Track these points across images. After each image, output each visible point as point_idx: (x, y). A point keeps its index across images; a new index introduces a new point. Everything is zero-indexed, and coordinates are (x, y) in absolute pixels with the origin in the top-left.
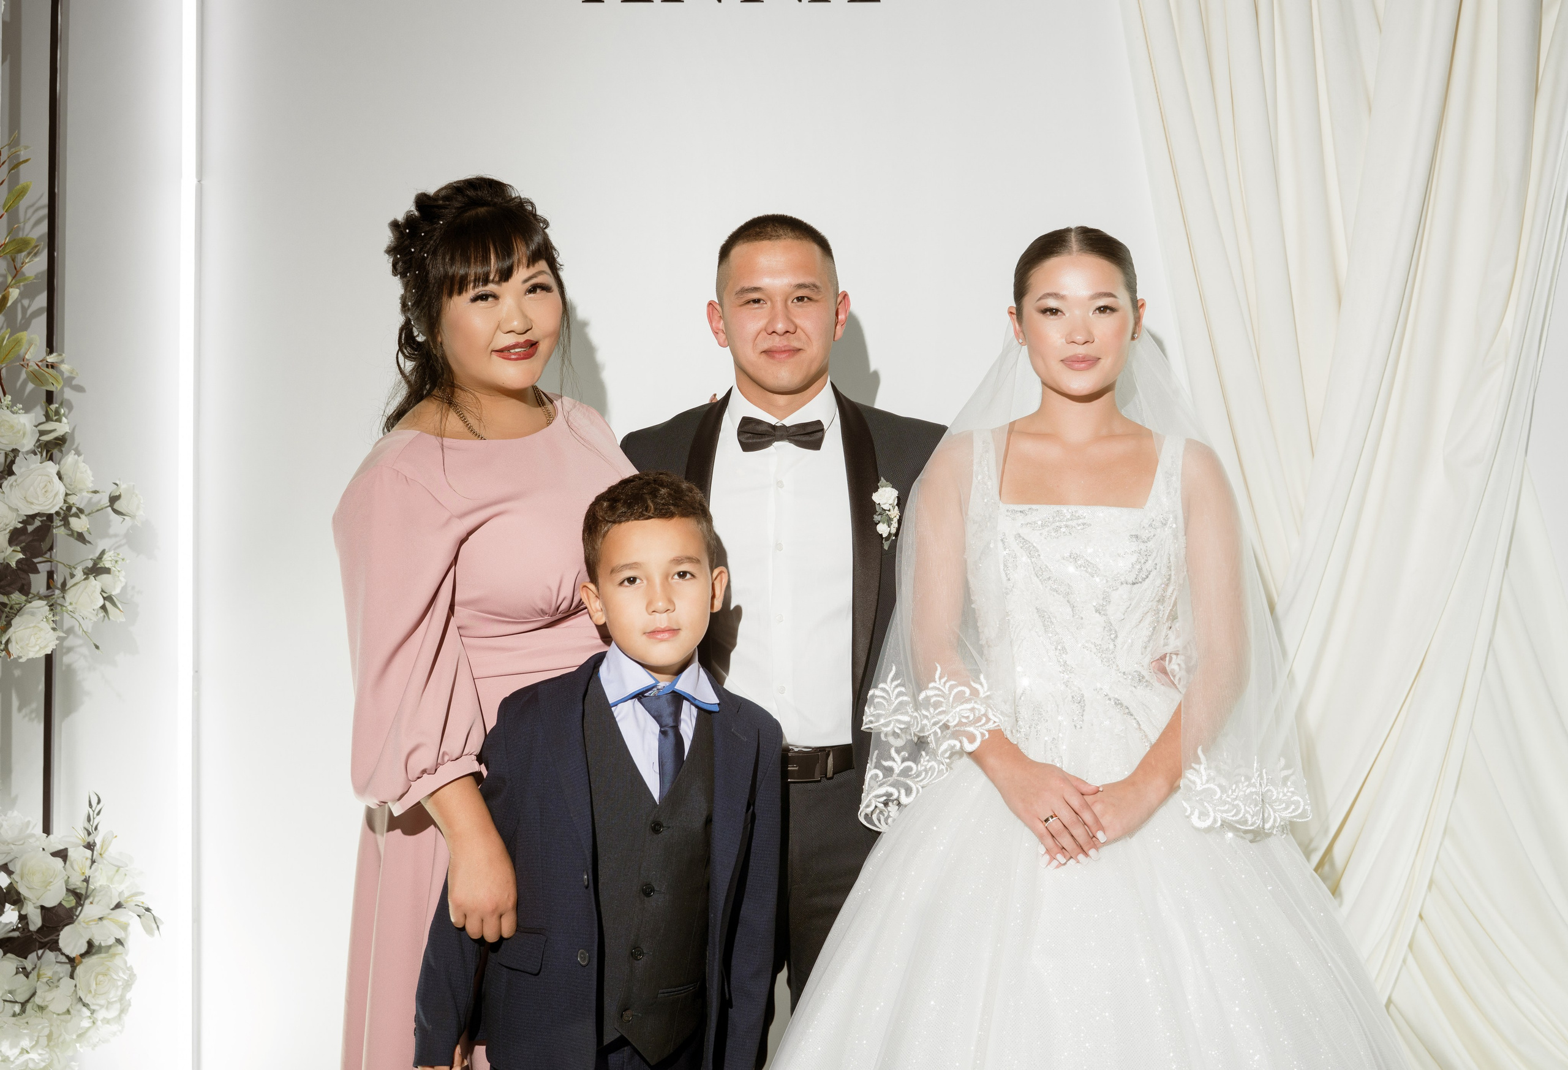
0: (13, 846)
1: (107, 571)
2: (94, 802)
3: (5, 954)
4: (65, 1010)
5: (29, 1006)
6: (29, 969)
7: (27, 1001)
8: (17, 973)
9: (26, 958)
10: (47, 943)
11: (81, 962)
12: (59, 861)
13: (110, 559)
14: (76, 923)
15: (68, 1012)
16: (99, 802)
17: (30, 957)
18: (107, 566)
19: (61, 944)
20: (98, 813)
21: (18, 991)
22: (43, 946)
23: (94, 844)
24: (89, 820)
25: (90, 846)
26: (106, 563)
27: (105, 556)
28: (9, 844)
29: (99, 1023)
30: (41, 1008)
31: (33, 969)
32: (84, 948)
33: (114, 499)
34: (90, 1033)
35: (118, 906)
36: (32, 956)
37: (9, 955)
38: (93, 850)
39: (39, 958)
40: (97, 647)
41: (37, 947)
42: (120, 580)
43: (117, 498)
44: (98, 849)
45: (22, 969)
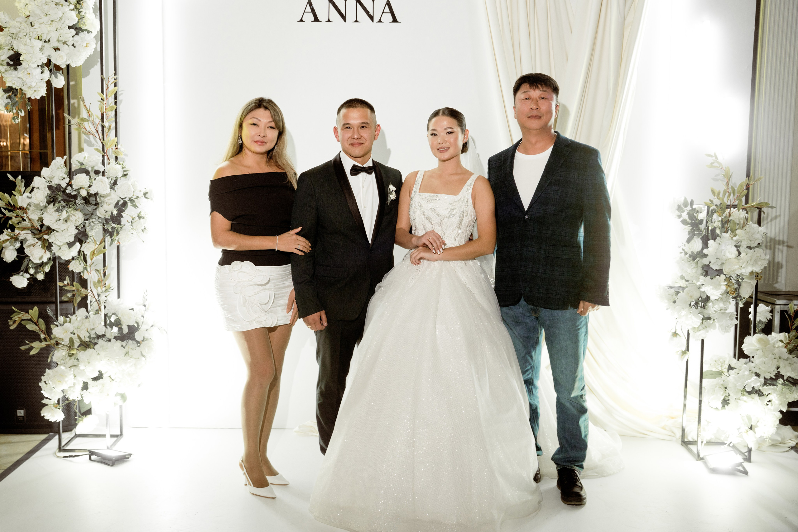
1: (143, 218)
2: (145, 292)
3: (116, 341)
4: (138, 357)
6: (124, 346)
9: (123, 342)
11: (142, 343)
12: (132, 311)
14: (139, 331)
15: (140, 358)
19: (136, 337)
22: (129, 338)
24: (144, 297)
25: (144, 306)
26: (142, 215)
27: (141, 213)
29: (148, 362)
31: (126, 345)
32: (142, 339)
33: (145, 194)
34: (145, 366)
35: (152, 326)
36: (125, 341)
37: (118, 341)
38: (145, 307)
39: (127, 342)
40: (143, 242)
41: (127, 339)
42: (146, 221)
43: (147, 193)
44: (147, 306)
45: (122, 346)
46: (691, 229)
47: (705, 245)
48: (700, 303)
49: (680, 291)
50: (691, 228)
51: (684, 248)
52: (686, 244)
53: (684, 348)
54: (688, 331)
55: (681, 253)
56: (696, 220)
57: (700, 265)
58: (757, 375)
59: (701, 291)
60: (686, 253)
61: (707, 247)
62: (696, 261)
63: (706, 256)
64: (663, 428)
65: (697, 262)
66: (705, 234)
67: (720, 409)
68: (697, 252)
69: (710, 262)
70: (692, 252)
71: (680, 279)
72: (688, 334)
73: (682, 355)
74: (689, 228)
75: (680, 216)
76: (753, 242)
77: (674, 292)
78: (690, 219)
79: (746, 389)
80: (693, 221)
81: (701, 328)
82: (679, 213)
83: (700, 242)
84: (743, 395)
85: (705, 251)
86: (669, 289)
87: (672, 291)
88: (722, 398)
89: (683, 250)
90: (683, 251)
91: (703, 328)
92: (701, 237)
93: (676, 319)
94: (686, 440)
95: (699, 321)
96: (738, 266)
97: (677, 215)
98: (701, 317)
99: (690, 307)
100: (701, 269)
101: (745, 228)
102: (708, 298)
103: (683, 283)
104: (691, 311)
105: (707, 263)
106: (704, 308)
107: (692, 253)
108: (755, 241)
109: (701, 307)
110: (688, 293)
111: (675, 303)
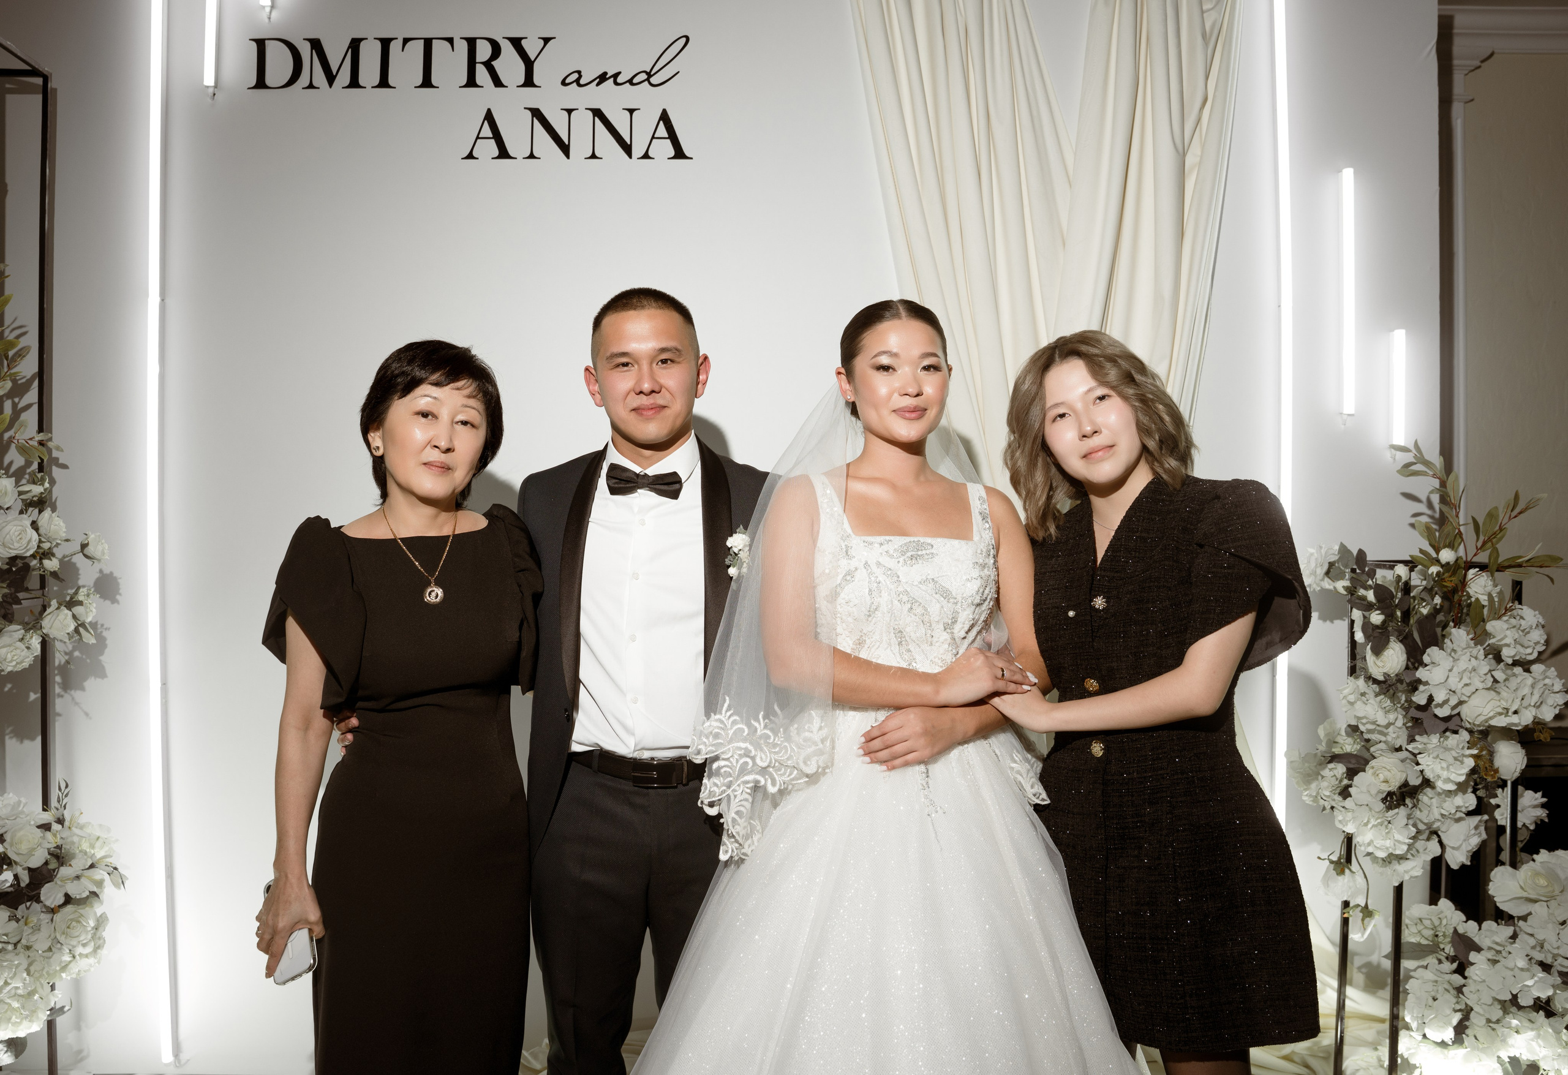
0: (7, 821)
1: (80, 603)
2: (63, 786)
4: (46, 948)
5: (19, 946)
6: (19, 917)
7: (19, 942)
8: (9, 920)
9: (17, 909)
10: (34, 896)
11: (59, 911)
13: (83, 594)
14: (56, 881)
15: (50, 949)
16: (67, 786)
17: (20, 907)
18: (80, 599)
19: (42, 898)
20: (66, 796)
21: (10, 936)
22: (30, 899)
23: (64, 820)
24: (59, 801)
25: (60, 821)
27: (80, 592)
28: (3, 819)
29: (77, 957)
30: (28, 948)
31: (23, 917)
32: (62, 900)
33: (84, 546)
34: (72, 965)
35: (92, 866)
36: (22, 907)
38: (62, 825)
41: (26, 901)
42: (91, 611)
43: (87, 545)
44: (67, 824)
45: (13, 918)
46: (1384, 622)
47: (1415, 659)
48: (1407, 797)
49: (1358, 768)
53: (1363, 900)
57: (1401, 704)
58: (1546, 967)
60: (1369, 677)
61: (1422, 664)
62: (1393, 694)
63: (1419, 685)
65: (1396, 697)
67: (1451, 1044)
68: (1397, 675)
69: (1431, 699)
70: (1386, 675)
73: (1363, 920)
76: (1529, 651)
77: (1345, 770)
79: (1519, 1001)
84: (1506, 1012)
86: (1329, 762)
87: (1340, 767)
88: (1456, 1018)
92: (1401, 638)
95: (1407, 841)
96: (1499, 710)
97: (1343, 587)
98: (1413, 831)
99: (1385, 808)
100: (1404, 713)
101: (1505, 618)
102: (1427, 783)
105: (1423, 702)
106: (1416, 808)
107: (1384, 677)
108: (1534, 648)
110: (1378, 775)
111: (1349, 798)
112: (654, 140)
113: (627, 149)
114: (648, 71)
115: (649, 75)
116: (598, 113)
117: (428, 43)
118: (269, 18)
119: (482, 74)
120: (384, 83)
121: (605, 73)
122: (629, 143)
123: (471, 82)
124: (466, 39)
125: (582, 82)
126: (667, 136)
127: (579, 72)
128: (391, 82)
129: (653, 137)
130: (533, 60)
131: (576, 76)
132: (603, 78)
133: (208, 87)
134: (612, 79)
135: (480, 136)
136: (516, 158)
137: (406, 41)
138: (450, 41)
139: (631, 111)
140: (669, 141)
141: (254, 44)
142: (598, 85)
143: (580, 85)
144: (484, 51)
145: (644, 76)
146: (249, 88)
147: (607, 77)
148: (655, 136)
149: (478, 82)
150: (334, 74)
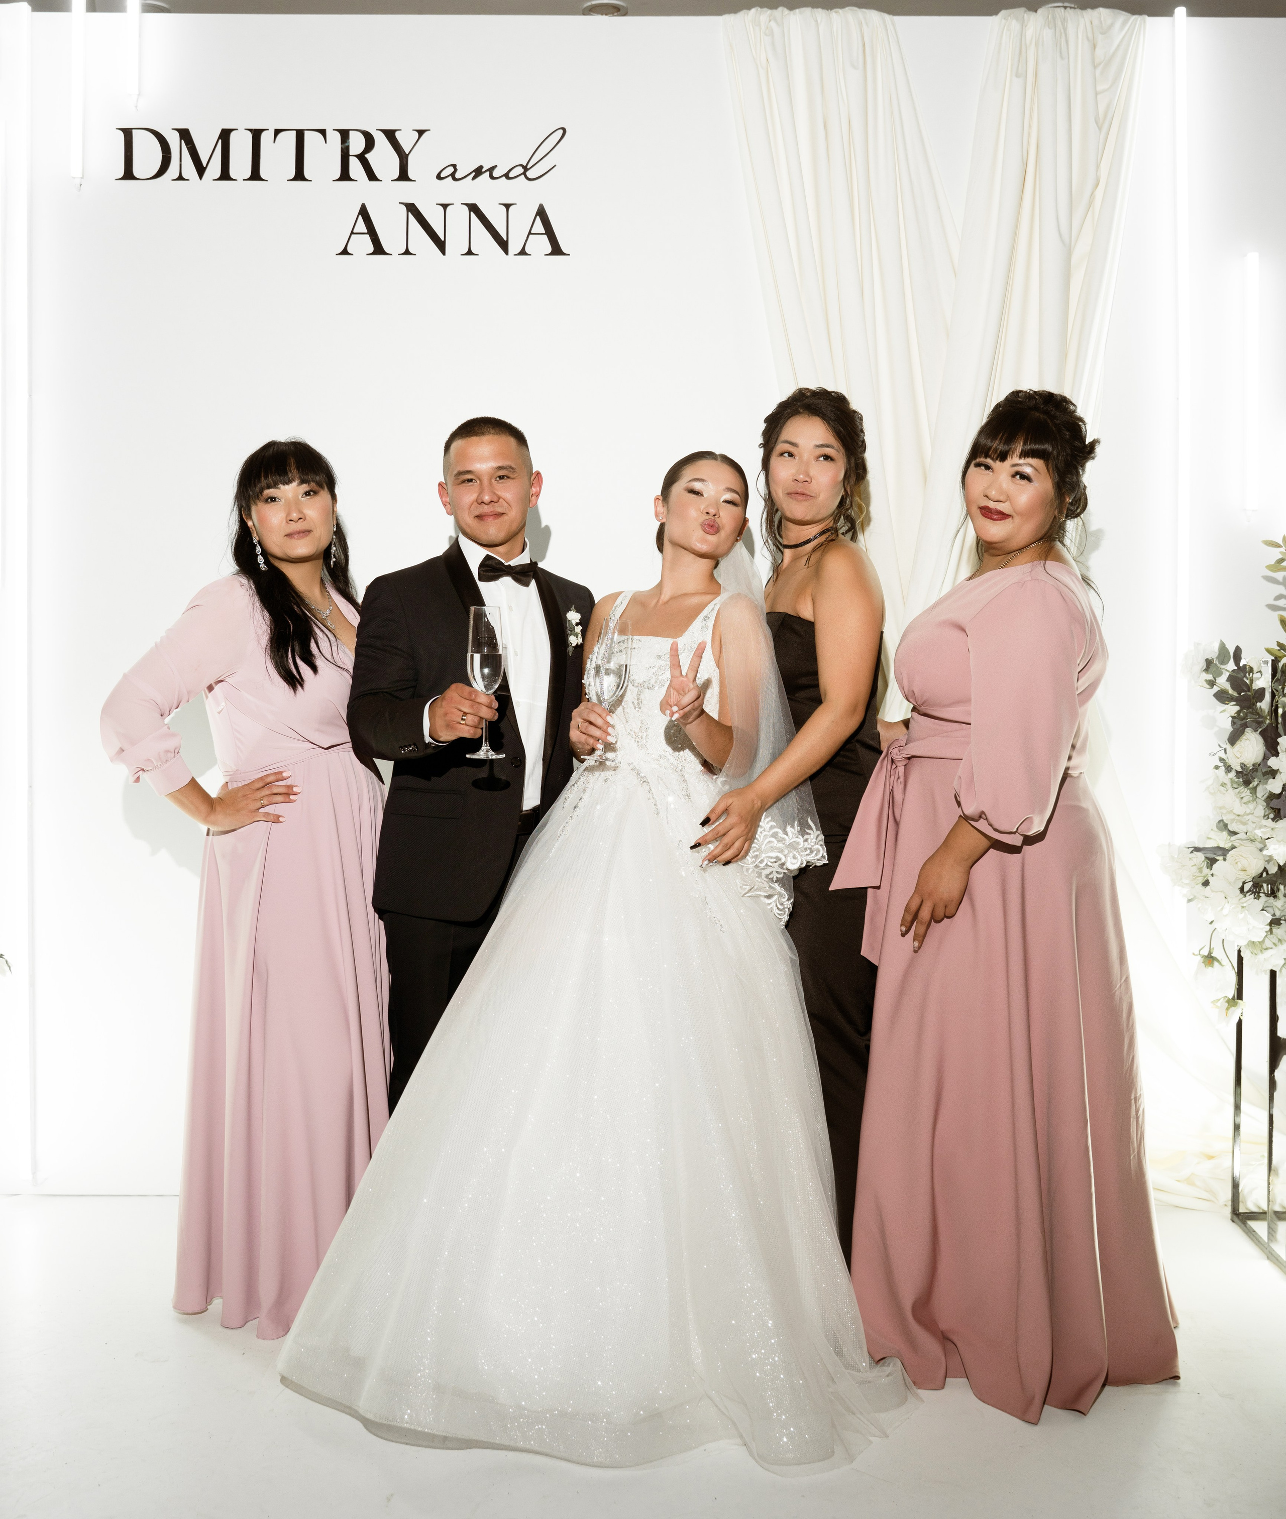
46: (1238, 712)
47: (1272, 749)
48: (1265, 885)
49: (1218, 858)
50: (1237, 708)
51: (1223, 756)
52: (1228, 746)
53: (1231, 992)
54: (1239, 951)
55: (1217, 767)
56: (1249, 688)
57: (1261, 792)
59: (1264, 856)
60: (1229, 769)
61: (1276, 754)
62: (1251, 786)
63: (1273, 773)
64: (1189, 1181)
65: (1255, 788)
66: (1271, 724)
68: (1254, 765)
69: (1284, 787)
70: (1243, 765)
71: (1215, 828)
72: (1240, 960)
73: (1227, 1009)
74: (1233, 709)
75: (1212, 684)
77: (1203, 858)
78: (1233, 688)
80: (1242, 694)
81: (1268, 943)
82: (1210, 677)
83: (1260, 740)
85: (1273, 762)
86: (1192, 852)
87: (1200, 856)
89: (1221, 760)
90: (1222, 764)
91: (1274, 944)
92: (1260, 730)
93: (1211, 923)
94: (1242, 1210)
95: (1263, 926)
97: (1206, 681)
98: (1269, 917)
99: (1241, 896)
100: (1265, 804)
103: (1221, 840)
104: (1245, 905)
105: (1278, 791)
106: (1275, 897)
107: (1241, 767)
109: (1267, 895)
110: (1237, 863)
111: (1208, 887)
112: (531, 236)
113: (504, 245)
114: (525, 165)
115: (526, 169)
116: (474, 208)
117: (300, 134)
118: (136, 107)
119: (355, 167)
120: (255, 175)
121: (481, 167)
122: (506, 239)
123: (345, 175)
124: (340, 131)
125: (457, 176)
126: (544, 232)
127: (454, 166)
128: (263, 174)
129: (530, 233)
130: (407, 153)
131: (451, 169)
132: (478, 172)
133: (74, 178)
134: (488, 173)
135: (354, 232)
136: (391, 254)
137: (277, 132)
138: (323, 132)
139: (507, 206)
140: (546, 236)
141: (121, 134)
142: (474, 178)
143: (455, 179)
144: (357, 144)
145: (520, 170)
146: (116, 179)
147: (483, 170)
148: (532, 232)
149: (352, 175)
150: (205, 166)
